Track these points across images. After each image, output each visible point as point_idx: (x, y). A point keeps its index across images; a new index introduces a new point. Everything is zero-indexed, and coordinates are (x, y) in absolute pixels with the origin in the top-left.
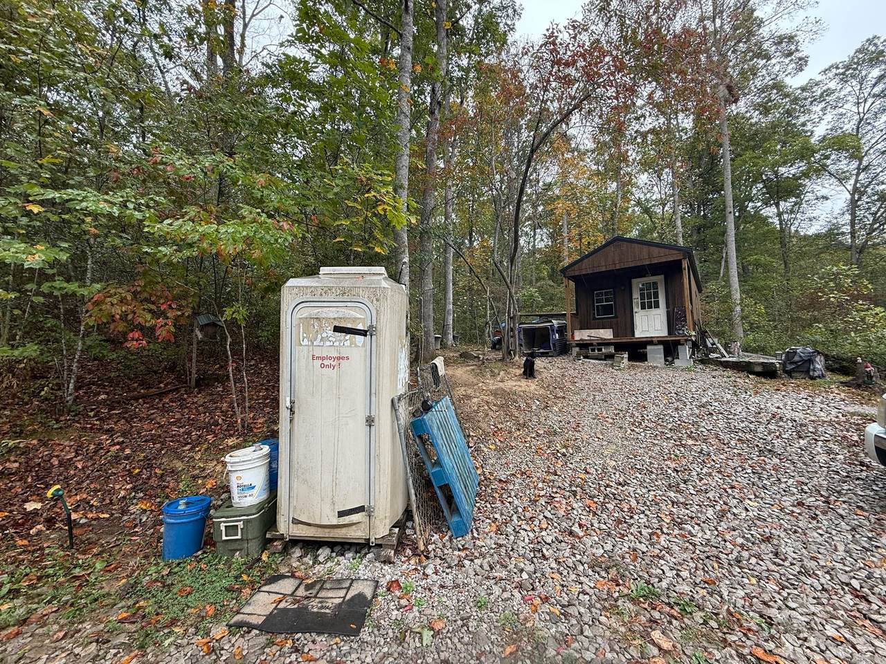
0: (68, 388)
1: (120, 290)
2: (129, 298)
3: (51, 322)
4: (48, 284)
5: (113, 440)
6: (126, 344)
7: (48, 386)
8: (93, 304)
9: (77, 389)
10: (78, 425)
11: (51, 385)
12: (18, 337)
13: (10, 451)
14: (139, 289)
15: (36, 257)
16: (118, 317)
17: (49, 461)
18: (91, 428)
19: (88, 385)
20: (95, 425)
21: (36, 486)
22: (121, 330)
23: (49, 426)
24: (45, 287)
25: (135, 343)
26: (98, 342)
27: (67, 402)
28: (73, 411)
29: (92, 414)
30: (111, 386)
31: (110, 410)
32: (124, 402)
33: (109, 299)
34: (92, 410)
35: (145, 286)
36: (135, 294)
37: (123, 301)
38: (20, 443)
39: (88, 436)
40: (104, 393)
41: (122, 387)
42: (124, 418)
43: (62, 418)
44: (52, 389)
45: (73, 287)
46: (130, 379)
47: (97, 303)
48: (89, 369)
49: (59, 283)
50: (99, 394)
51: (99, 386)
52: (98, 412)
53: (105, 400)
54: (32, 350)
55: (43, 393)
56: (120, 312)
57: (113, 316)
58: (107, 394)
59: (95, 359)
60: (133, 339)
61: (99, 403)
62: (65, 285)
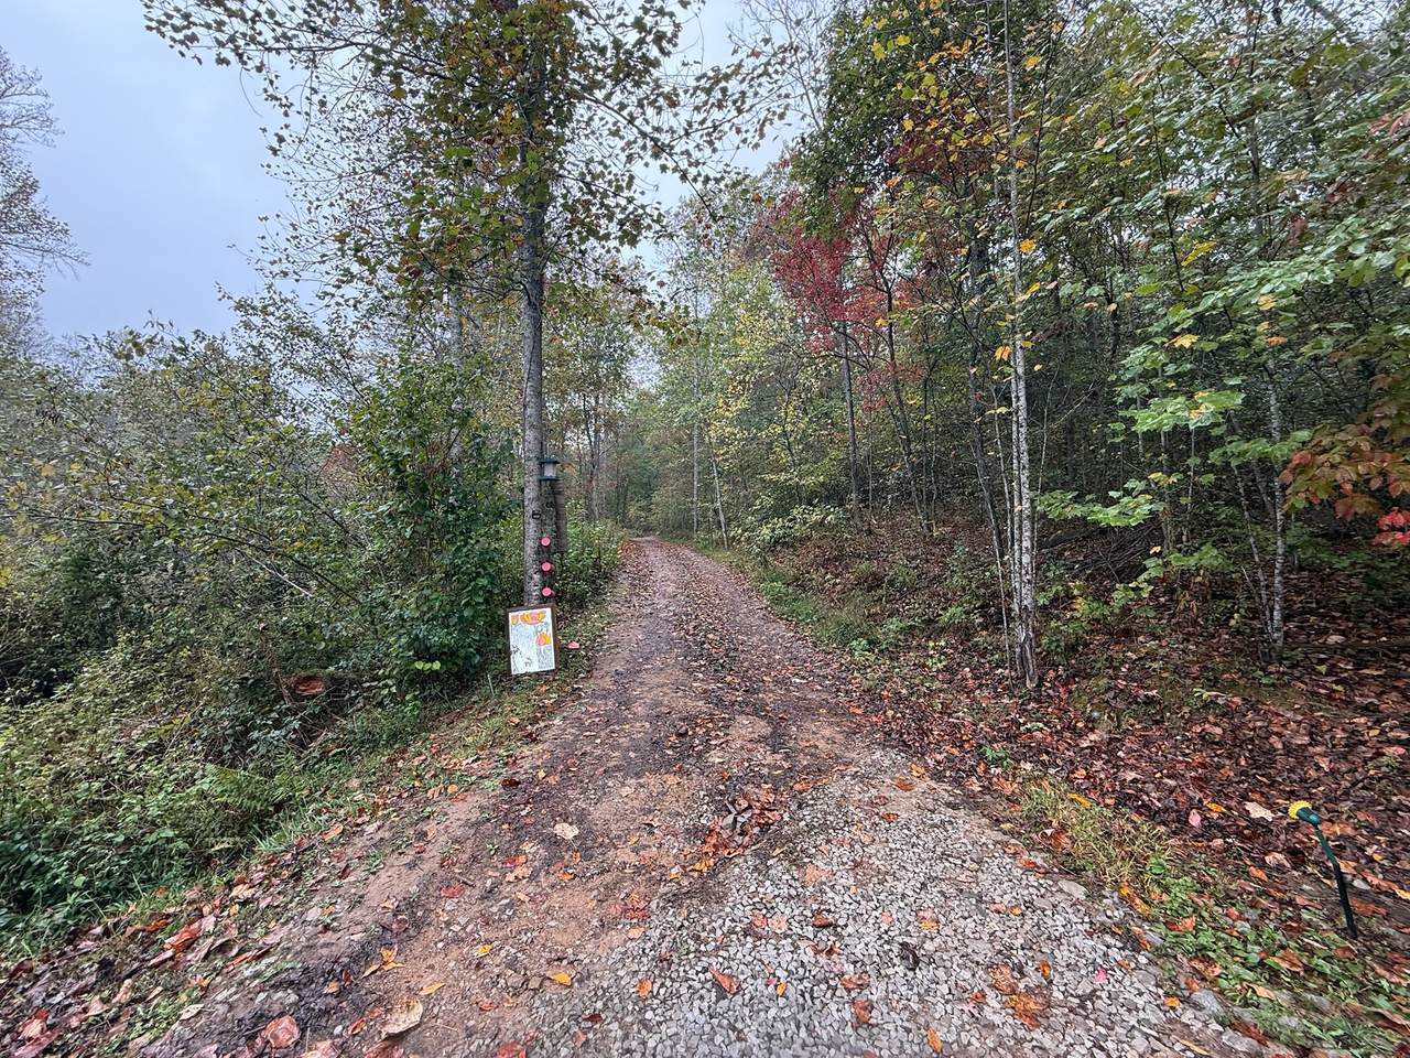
0: (1272, 619)
1: (1341, 436)
2: (1365, 446)
3: (1225, 513)
4: (1219, 451)
5: (1383, 732)
6: (1378, 539)
7: (1238, 612)
8: (1293, 471)
9: (1286, 618)
10: (1303, 686)
11: (1242, 611)
12: (1184, 538)
13: (1206, 706)
14: (1386, 424)
15: (1203, 410)
16: (1348, 487)
17: (1267, 739)
18: (1329, 697)
19: (1301, 614)
20: (1335, 691)
21: (1254, 775)
22: (1360, 511)
23: (1254, 678)
24: (1215, 457)
25: (1399, 535)
26: (1306, 538)
27: (1275, 641)
28: (1287, 659)
29: (1323, 669)
30: (1348, 620)
31: (1359, 666)
32: (1385, 655)
33: (1323, 458)
34: (1321, 662)
35: (1399, 415)
36: (1379, 435)
37: (1352, 455)
38: (1217, 697)
39: (1327, 710)
40: (1337, 632)
41: (1373, 624)
42: (1396, 688)
43: (1272, 669)
44: (1245, 617)
45: (1259, 446)
46: (1385, 609)
47: (1302, 468)
48: (1295, 586)
49: (1236, 446)
50: (1325, 632)
51: (1322, 617)
52: (1334, 666)
53: (1342, 647)
54: (1210, 556)
55: (1233, 622)
56: (1354, 477)
57: (1339, 487)
58: (1342, 633)
59: (1301, 569)
60: (1393, 528)
61: (1333, 649)
62: (1245, 446)
